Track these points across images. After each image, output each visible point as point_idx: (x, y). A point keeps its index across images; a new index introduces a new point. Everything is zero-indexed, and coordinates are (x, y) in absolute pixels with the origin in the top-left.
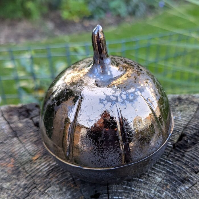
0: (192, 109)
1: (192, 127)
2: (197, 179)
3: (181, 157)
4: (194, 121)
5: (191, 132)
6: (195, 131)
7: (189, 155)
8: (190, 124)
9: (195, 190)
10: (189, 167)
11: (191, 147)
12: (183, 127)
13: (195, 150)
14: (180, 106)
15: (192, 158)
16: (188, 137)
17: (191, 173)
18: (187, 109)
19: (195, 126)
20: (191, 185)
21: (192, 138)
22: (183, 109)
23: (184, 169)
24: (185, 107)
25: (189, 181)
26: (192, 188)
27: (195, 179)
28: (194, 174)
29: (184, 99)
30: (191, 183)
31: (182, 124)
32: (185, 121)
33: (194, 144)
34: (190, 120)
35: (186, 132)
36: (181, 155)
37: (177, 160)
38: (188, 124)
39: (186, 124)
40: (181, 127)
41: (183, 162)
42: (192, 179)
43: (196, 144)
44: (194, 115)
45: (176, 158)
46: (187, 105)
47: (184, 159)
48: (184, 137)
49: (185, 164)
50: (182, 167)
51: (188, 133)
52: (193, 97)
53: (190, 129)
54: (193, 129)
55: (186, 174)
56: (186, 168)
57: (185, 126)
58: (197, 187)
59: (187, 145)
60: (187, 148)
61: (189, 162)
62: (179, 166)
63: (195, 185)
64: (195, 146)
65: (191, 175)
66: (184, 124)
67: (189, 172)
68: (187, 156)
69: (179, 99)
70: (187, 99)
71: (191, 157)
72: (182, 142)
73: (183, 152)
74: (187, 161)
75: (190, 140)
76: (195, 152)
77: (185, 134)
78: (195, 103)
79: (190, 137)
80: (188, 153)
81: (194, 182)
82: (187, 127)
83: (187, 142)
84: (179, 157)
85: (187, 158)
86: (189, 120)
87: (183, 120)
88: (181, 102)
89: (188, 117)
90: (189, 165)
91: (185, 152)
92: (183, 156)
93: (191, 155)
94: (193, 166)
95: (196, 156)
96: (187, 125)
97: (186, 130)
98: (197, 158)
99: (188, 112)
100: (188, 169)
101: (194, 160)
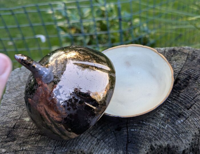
0: (183, 59)
1: (184, 73)
2: (189, 114)
3: (177, 97)
4: (185, 68)
5: (183, 77)
6: (186, 76)
7: (183, 96)
8: (182, 71)
9: (188, 122)
10: (183, 105)
11: (184, 89)
12: (178, 73)
13: (186, 91)
14: (175, 56)
15: (185, 98)
16: (181, 81)
17: (185, 109)
18: (180, 58)
19: (186, 72)
20: (185, 119)
21: (184, 82)
22: (176, 59)
23: (179, 106)
24: (178, 57)
25: (183, 115)
26: (185, 121)
27: (188, 114)
28: (186, 110)
29: (177, 50)
30: (185, 117)
31: (176, 71)
32: (179, 68)
33: (186, 86)
34: (183, 67)
35: (180, 77)
36: (177, 95)
37: (174, 99)
38: (181, 70)
39: (179, 70)
40: (176, 73)
41: (179, 101)
42: (186, 114)
43: (188, 87)
44: (185, 63)
45: (174, 98)
46: (180, 55)
47: (179, 99)
48: (178, 81)
49: (180, 103)
50: (178, 105)
51: (181, 78)
52: (184, 49)
53: (183, 75)
54: (185, 75)
55: (181, 110)
56: (181, 105)
57: (179, 72)
58: (189, 120)
59: (181, 87)
60: (181, 89)
61: (183, 101)
62: (176, 104)
63: (188, 119)
64: (187, 88)
65: (185, 111)
66: (178, 70)
67: (183, 108)
68: (181, 96)
69: (174, 50)
70: (179, 51)
71: (184, 96)
72: (177, 85)
73: (178, 93)
74: (181, 100)
75: (183, 83)
76: (186, 93)
77: (180, 79)
78: (186, 54)
79: (183, 81)
80: (182, 94)
81: (187, 117)
82: (181, 73)
83: (181, 85)
84: (176, 97)
85: (182, 98)
86: (181, 68)
87: (177, 67)
88: (175, 53)
89: (180, 65)
90: (183, 103)
91: (180, 92)
92: (179, 96)
93: (184, 95)
94: (186, 104)
95: (187, 96)
96: (180, 72)
97: (180, 76)
98: (188, 98)
99: (181, 61)
100: (182, 107)
101: (187, 99)
